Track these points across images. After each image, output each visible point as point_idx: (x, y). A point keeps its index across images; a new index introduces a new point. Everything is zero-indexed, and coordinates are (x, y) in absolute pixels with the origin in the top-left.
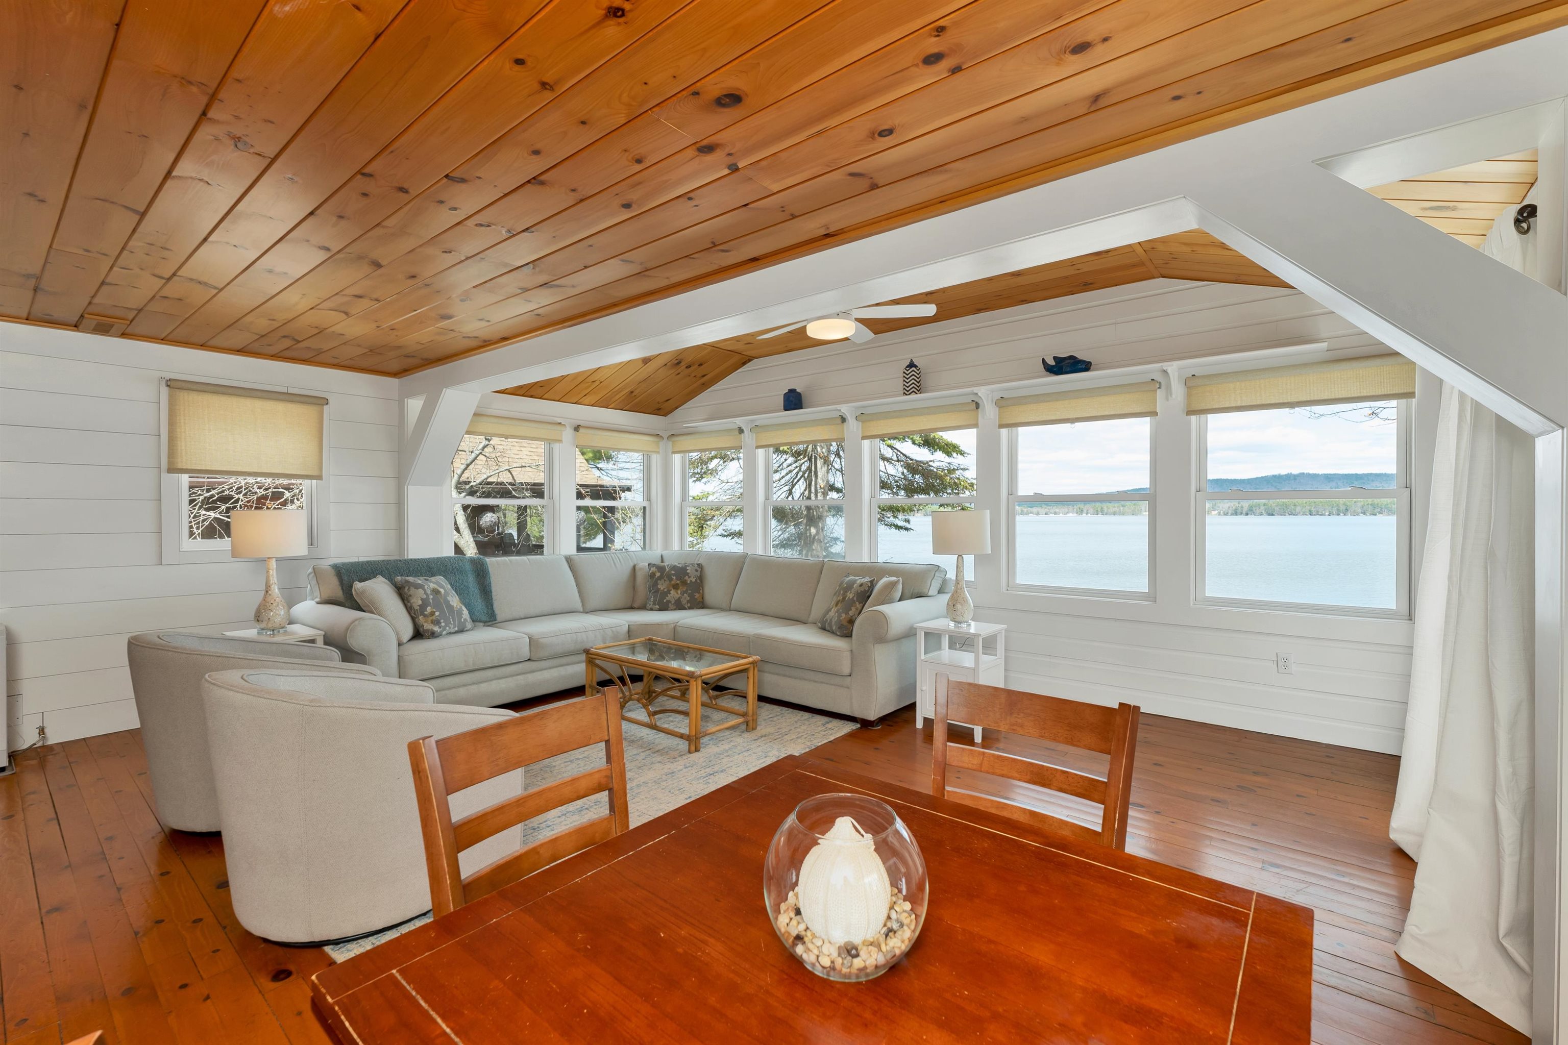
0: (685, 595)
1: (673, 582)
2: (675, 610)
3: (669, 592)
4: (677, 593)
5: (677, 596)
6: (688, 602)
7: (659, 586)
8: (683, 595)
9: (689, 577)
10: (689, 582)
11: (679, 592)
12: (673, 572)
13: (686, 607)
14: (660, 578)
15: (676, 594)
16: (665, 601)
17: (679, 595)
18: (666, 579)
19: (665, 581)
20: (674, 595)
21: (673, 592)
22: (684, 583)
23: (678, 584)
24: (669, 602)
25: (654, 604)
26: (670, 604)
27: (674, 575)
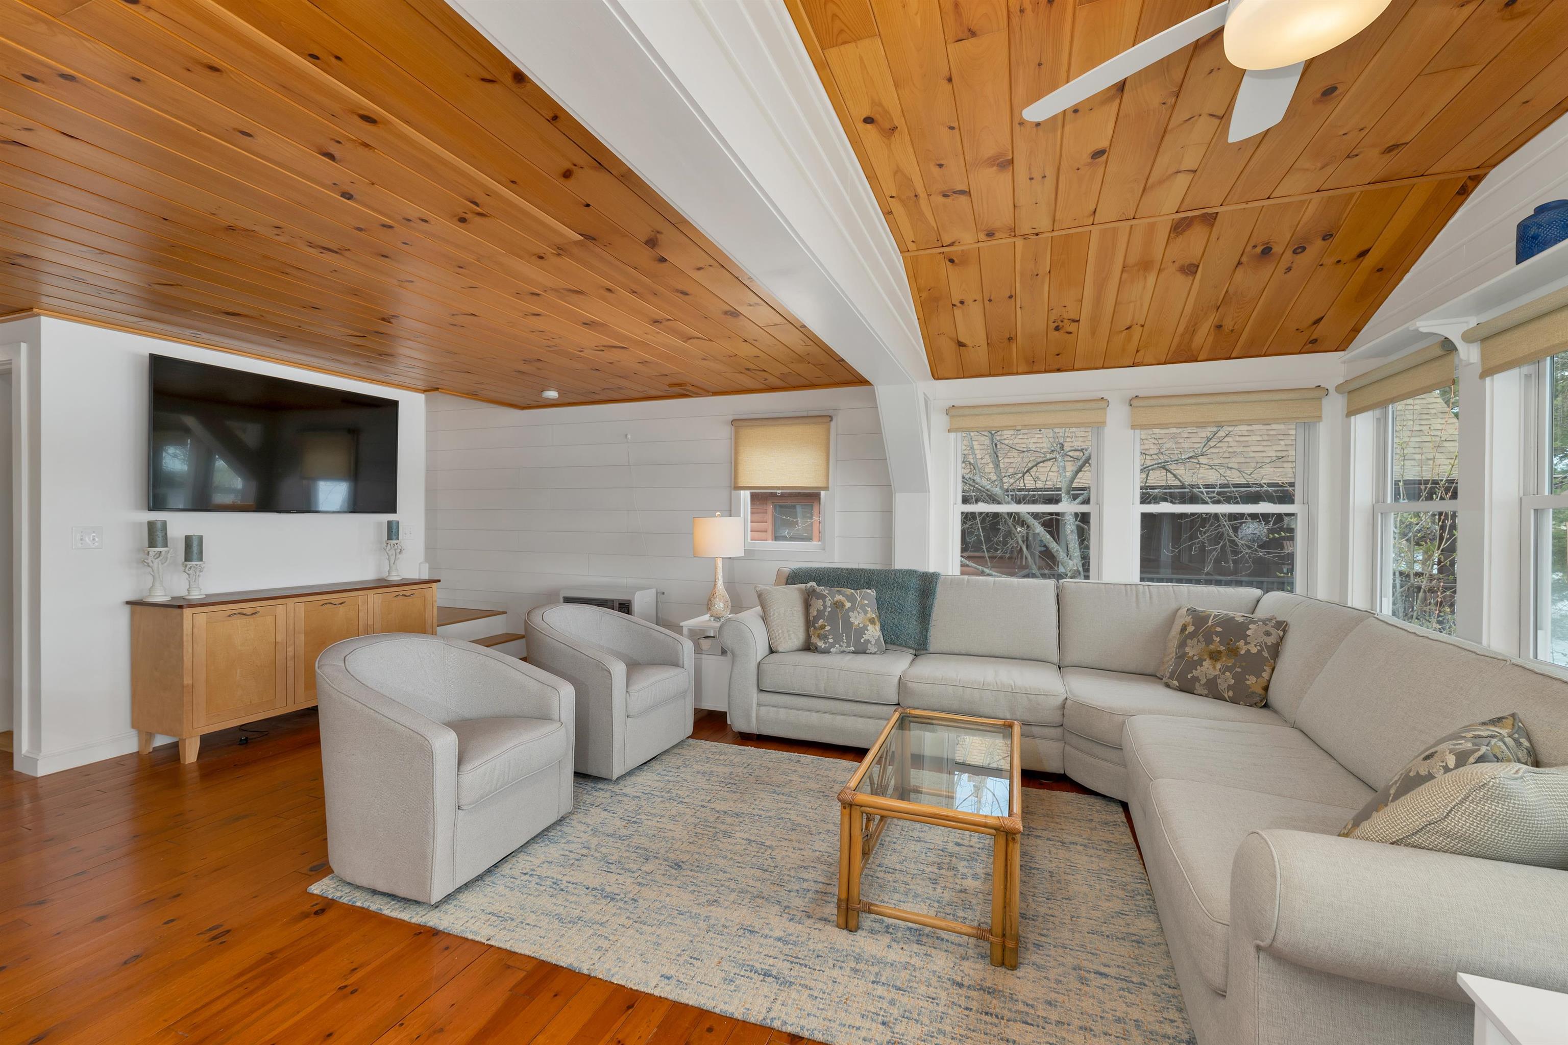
0: (1228, 674)
1: (1212, 647)
2: (1206, 696)
3: (1200, 662)
4: (1214, 667)
5: (1212, 673)
6: (1230, 687)
7: (1187, 649)
8: (1224, 673)
9: (1247, 643)
10: (1243, 652)
11: (1218, 666)
12: (1219, 629)
13: (1226, 696)
14: (1192, 635)
15: (1211, 667)
16: (1189, 676)
17: (1218, 673)
18: (1202, 639)
19: (1198, 642)
20: (1208, 669)
21: (1207, 664)
22: (1233, 652)
23: (1220, 652)
24: (1196, 679)
26: (1197, 684)
27: (1218, 634)
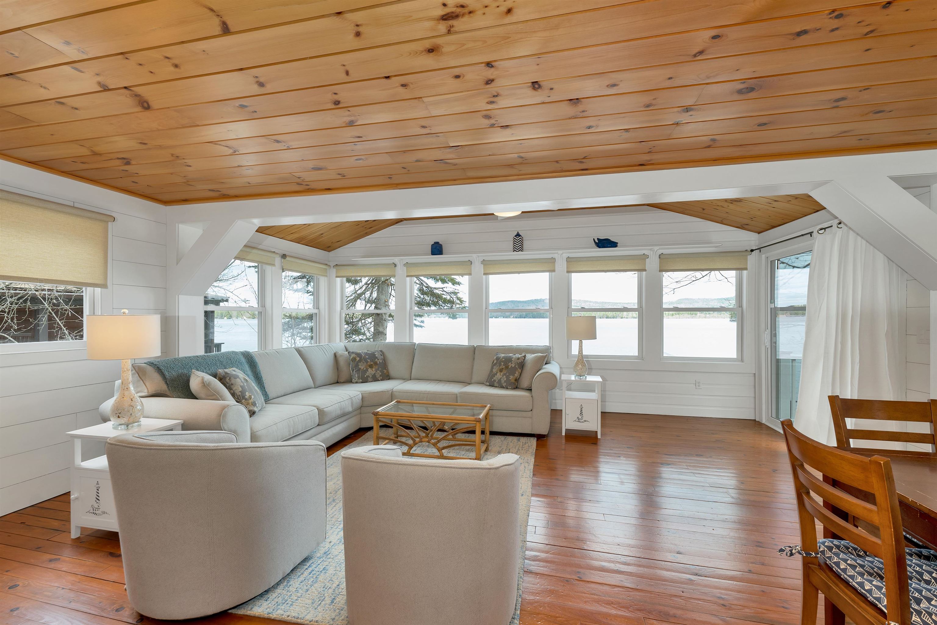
0: (378, 371)
1: (368, 363)
2: (372, 382)
3: (367, 370)
4: (373, 370)
5: (373, 372)
6: (380, 376)
7: (360, 367)
8: (376, 371)
9: (378, 360)
10: (378, 363)
11: (374, 370)
12: (367, 357)
13: (380, 379)
14: (360, 361)
15: (371, 371)
16: (365, 376)
18: (364, 362)
19: (363, 363)
20: (371, 372)
21: (370, 370)
22: (376, 363)
23: (372, 365)
24: (368, 376)
25: (359, 379)
26: (369, 378)
